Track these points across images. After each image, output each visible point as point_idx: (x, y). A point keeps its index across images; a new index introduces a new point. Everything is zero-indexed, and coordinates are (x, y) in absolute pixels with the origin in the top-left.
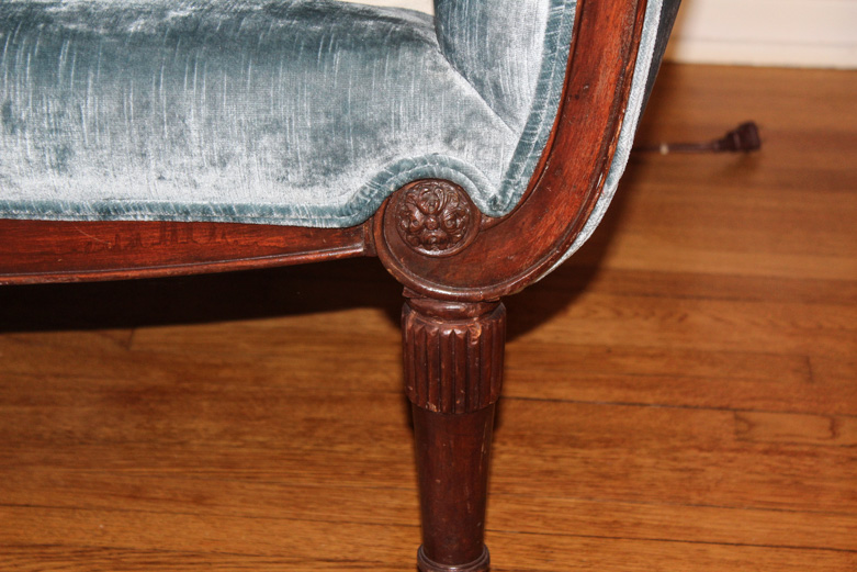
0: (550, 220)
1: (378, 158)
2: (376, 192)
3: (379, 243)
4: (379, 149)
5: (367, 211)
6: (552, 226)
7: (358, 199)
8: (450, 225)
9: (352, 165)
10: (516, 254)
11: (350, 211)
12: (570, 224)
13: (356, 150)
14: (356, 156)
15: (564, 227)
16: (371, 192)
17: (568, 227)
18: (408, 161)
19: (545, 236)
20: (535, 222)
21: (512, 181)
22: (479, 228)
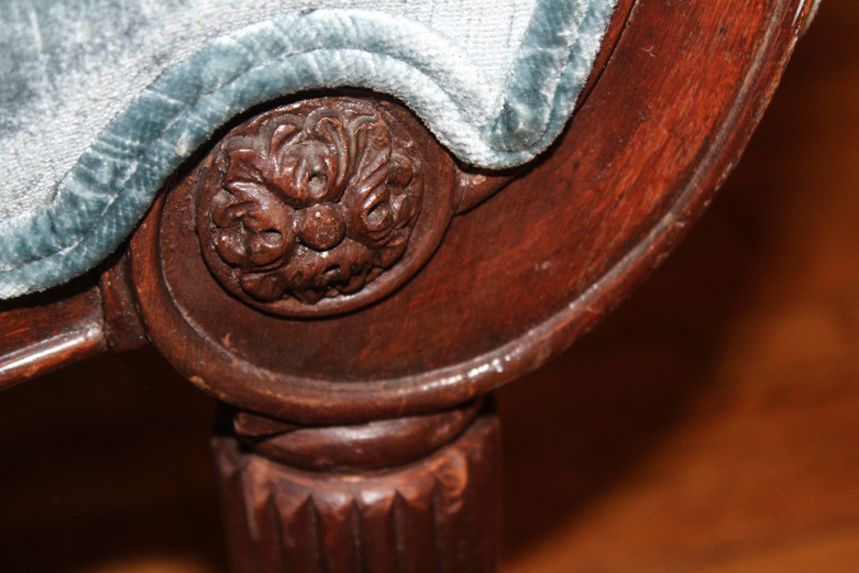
0: (655, 136)
1: (126, 61)
2: (133, 168)
3: (155, 314)
4: (128, 34)
5: (108, 231)
6: (658, 155)
7: (73, 200)
8: (375, 220)
9: (45, 104)
10: (558, 253)
11: (53, 241)
12: (708, 140)
13: (51, 49)
14: (55, 68)
15: (692, 152)
16: (117, 172)
17: (703, 151)
18: (224, 53)
19: (638, 188)
20: (608, 155)
21: (555, 52)
22: (454, 207)
